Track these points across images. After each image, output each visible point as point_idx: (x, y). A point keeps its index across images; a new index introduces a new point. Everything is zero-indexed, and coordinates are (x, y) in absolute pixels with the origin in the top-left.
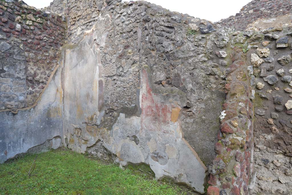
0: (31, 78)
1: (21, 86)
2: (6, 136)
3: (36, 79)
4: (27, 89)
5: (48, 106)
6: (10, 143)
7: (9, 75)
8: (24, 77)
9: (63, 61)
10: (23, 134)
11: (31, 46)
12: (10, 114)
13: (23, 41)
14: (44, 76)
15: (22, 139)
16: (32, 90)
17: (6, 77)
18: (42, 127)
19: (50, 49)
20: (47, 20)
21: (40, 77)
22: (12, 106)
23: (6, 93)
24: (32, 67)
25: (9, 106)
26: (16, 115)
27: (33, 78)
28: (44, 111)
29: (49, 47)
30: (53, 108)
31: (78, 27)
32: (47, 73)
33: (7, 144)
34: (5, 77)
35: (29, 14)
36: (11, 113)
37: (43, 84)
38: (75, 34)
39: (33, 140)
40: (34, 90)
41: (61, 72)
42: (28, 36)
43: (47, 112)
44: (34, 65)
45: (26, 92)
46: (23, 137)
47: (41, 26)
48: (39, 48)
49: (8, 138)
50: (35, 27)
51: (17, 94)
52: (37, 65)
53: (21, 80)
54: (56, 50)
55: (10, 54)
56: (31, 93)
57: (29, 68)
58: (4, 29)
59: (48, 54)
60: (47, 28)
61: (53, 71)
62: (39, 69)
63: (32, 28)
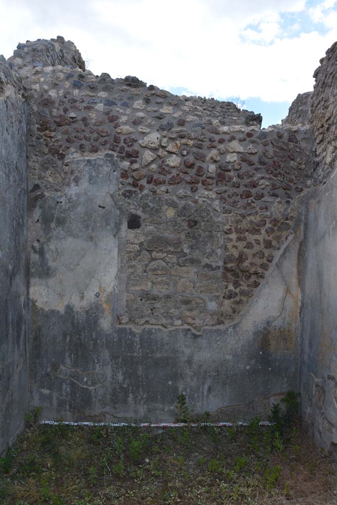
0: (232, 265)
1: (213, 282)
2: (179, 375)
3: (243, 267)
4: (224, 287)
5: (265, 325)
6: (185, 389)
7: (193, 262)
8: (218, 265)
9: (302, 227)
10: (210, 376)
11: (235, 202)
12: (189, 336)
13: (219, 194)
14: (259, 261)
15: (206, 387)
16: (234, 290)
17: (187, 265)
18: (248, 367)
19: (272, 203)
20: (266, 145)
21: (252, 264)
22: (195, 319)
23: (185, 295)
24: (236, 244)
25: (190, 320)
26: (199, 338)
27: (238, 266)
28: (254, 334)
29: (270, 199)
30: (277, 330)
31: (328, 146)
32: (266, 254)
33: (180, 390)
34: (185, 266)
35: (230, 141)
36: (190, 332)
37: (258, 277)
38: (323, 162)
39: (228, 392)
40: (237, 290)
41: (297, 252)
42: (228, 184)
43: (261, 336)
44: (239, 239)
45: (220, 293)
46: (208, 383)
47: (255, 159)
48: (249, 204)
49: (183, 379)
50: (244, 164)
51: (205, 296)
52: (245, 239)
53: (213, 269)
54: (288, 202)
55: (196, 223)
56: (230, 296)
57: (229, 245)
58: (188, 179)
59: (268, 213)
60: (266, 160)
61: (279, 249)
62: (249, 246)
63: (237, 167)
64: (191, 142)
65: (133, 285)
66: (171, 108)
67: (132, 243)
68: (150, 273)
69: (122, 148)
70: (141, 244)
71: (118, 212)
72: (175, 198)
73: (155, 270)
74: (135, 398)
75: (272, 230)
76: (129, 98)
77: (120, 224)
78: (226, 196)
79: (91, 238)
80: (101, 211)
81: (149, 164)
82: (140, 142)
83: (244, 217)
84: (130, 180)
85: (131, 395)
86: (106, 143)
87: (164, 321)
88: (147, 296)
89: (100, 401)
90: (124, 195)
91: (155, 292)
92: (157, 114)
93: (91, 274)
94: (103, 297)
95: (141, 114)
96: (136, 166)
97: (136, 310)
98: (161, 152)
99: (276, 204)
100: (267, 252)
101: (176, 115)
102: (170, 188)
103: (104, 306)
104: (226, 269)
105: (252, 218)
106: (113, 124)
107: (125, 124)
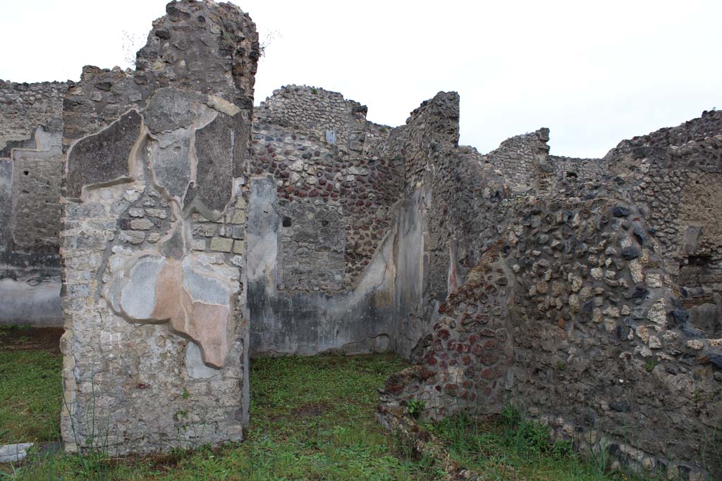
0: (351, 250)
1: (338, 262)
2: (318, 323)
3: (358, 252)
4: (346, 265)
5: (373, 290)
6: (322, 332)
7: (326, 248)
8: (341, 250)
9: (396, 225)
10: (338, 323)
11: (352, 209)
12: (324, 297)
13: (342, 203)
14: (368, 248)
15: (335, 330)
16: (352, 267)
17: (321, 250)
18: (362, 317)
19: (377, 209)
20: (373, 169)
21: (363, 250)
22: (327, 286)
23: (321, 270)
24: (353, 237)
25: (324, 287)
26: (330, 298)
27: (354, 251)
28: (366, 296)
29: (376, 207)
30: (380, 293)
31: (412, 176)
32: (373, 243)
33: (319, 333)
35: (349, 166)
36: (325, 295)
37: (367, 258)
39: (349, 334)
40: (354, 267)
41: (393, 242)
42: (348, 196)
43: (370, 297)
44: (355, 233)
45: (344, 269)
46: (337, 327)
47: (365, 179)
48: (362, 210)
49: (321, 326)
50: (358, 182)
51: (334, 271)
52: (359, 233)
53: (339, 253)
54: (387, 208)
55: (327, 222)
56: (350, 271)
57: (349, 238)
58: (321, 192)
59: (374, 216)
60: (373, 180)
61: (381, 239)
62: (362, 238)
63: (354, 185)
64: (324, 168)
65: (287, 264)
66: (310, 142)
67: (286, 236)
68: (298, 256)
69: (278, 172)
70: (291, 237)
71: (277, 215)
72: (313, 206)
73: (302, 254)
74: (290, 339)
75: (377, 228)
76: (282, 136)
77: (278, 223)
78: (346, 204)
79: (259, 234)
80: (265, 215)
81: (297, 182)
82: (290, 167)
83: (358, 219)
84: (283, 194)
85: (287, 338)
86: (267, 167)
87: (307, 288)
88: (297, 272)
89: (267, 342)
90: (280, 204)
91: (302, 268)
92: (301, 147)
93: (260, 258)
94: (268, 273)
95: (289, 148)
96: (287, 184)
97: (289, 281)
98: (304, 174)
99: (379, 210)
100: (373, 242)
101: (314, 148)
102: (310, 199)
103: (269, 278)
104: (346, 253)
105: (364, 219)
106: (271, 154)
107: (280, 154)
